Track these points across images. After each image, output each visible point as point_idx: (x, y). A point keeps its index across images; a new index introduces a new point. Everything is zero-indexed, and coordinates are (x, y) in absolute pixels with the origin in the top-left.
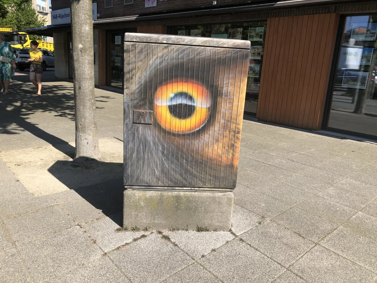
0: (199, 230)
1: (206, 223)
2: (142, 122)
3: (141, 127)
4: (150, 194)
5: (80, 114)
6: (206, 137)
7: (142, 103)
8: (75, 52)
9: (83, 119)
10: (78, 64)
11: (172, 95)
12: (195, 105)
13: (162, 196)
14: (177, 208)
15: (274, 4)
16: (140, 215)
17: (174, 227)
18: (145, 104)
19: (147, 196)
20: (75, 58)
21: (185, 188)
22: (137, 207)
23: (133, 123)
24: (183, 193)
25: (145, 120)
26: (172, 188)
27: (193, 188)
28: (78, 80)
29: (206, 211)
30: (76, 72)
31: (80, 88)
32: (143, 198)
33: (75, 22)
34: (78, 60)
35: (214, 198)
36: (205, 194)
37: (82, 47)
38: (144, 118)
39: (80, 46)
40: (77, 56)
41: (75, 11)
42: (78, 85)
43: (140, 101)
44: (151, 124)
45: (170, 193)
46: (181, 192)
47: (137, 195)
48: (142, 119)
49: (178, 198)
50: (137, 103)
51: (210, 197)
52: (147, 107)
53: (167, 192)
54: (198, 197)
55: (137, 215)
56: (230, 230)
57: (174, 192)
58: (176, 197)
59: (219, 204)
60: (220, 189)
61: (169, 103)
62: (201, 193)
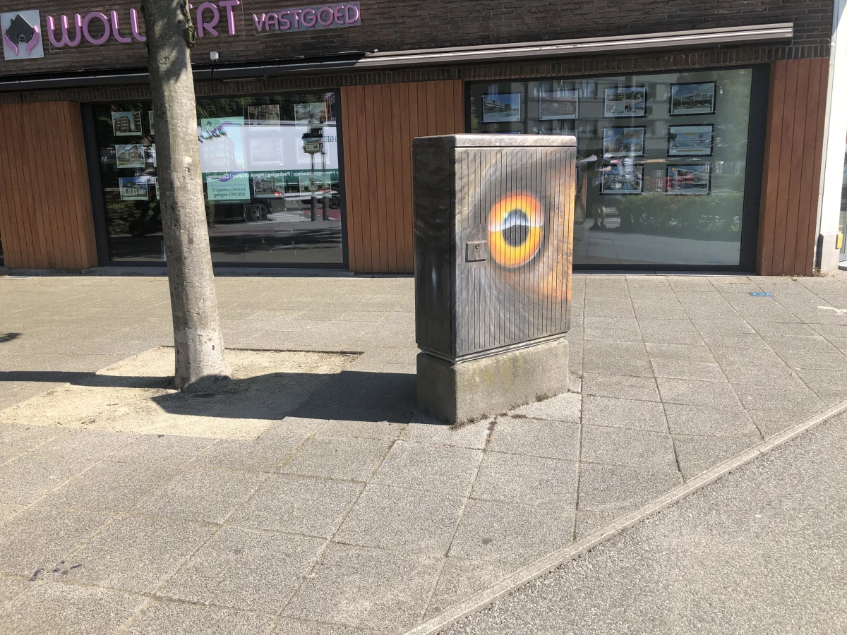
0: (539, 399)
1: (545, 387)
2: (477, 259)
3: (474, 265)
4: (484, 362)
5: (196, 293)
6: (541, 267)
7: (474, 232)
8: (177, 172)
9: (202, 301)
10: (186, 195)
11: (505, 215)
12: (528, 224)
13: (498, 362)
14: (515, 375)
15: (355, 63)
16: (476, 397)
17: (513, 404)
18: (478, 233)
19: (482, 366)
20: (177, 184)
21: (520, 345)
22: (472, 386)
23: (467, 261)
24: (519, 352)
25: (479, 256)
26: (507, 348)
27: (528, 343)
28: (185, 227)
29: (544, 371)
30: (182, 211)
31: (191, 241)
32: (477, 370)
33: (174, 116)
34: (184, 188)
35: (550, 350)
36: (540, 347)
37: (189, 162)
38: (479, 252)
39: (187, 160)
40: (182, 180)
41: (173, 94)
42: (187, 236)
43: (473, 229)
44: (484, 260)
45: (505, 356)
46: (515, 352)
47: (471, 367)
48: (477, 254)
49: (514, 360)
50: (470, 233)
51: (546, 350)
52: (480, 236)
53: (500, 355)
54: (535, 354)
55: (472, 399)
56: (569, 390)
57: (509, 354)
58: (513, 359)
59: (556, 357)
60: (554, 337)
61: (503, 228)
62: (536, 347)
